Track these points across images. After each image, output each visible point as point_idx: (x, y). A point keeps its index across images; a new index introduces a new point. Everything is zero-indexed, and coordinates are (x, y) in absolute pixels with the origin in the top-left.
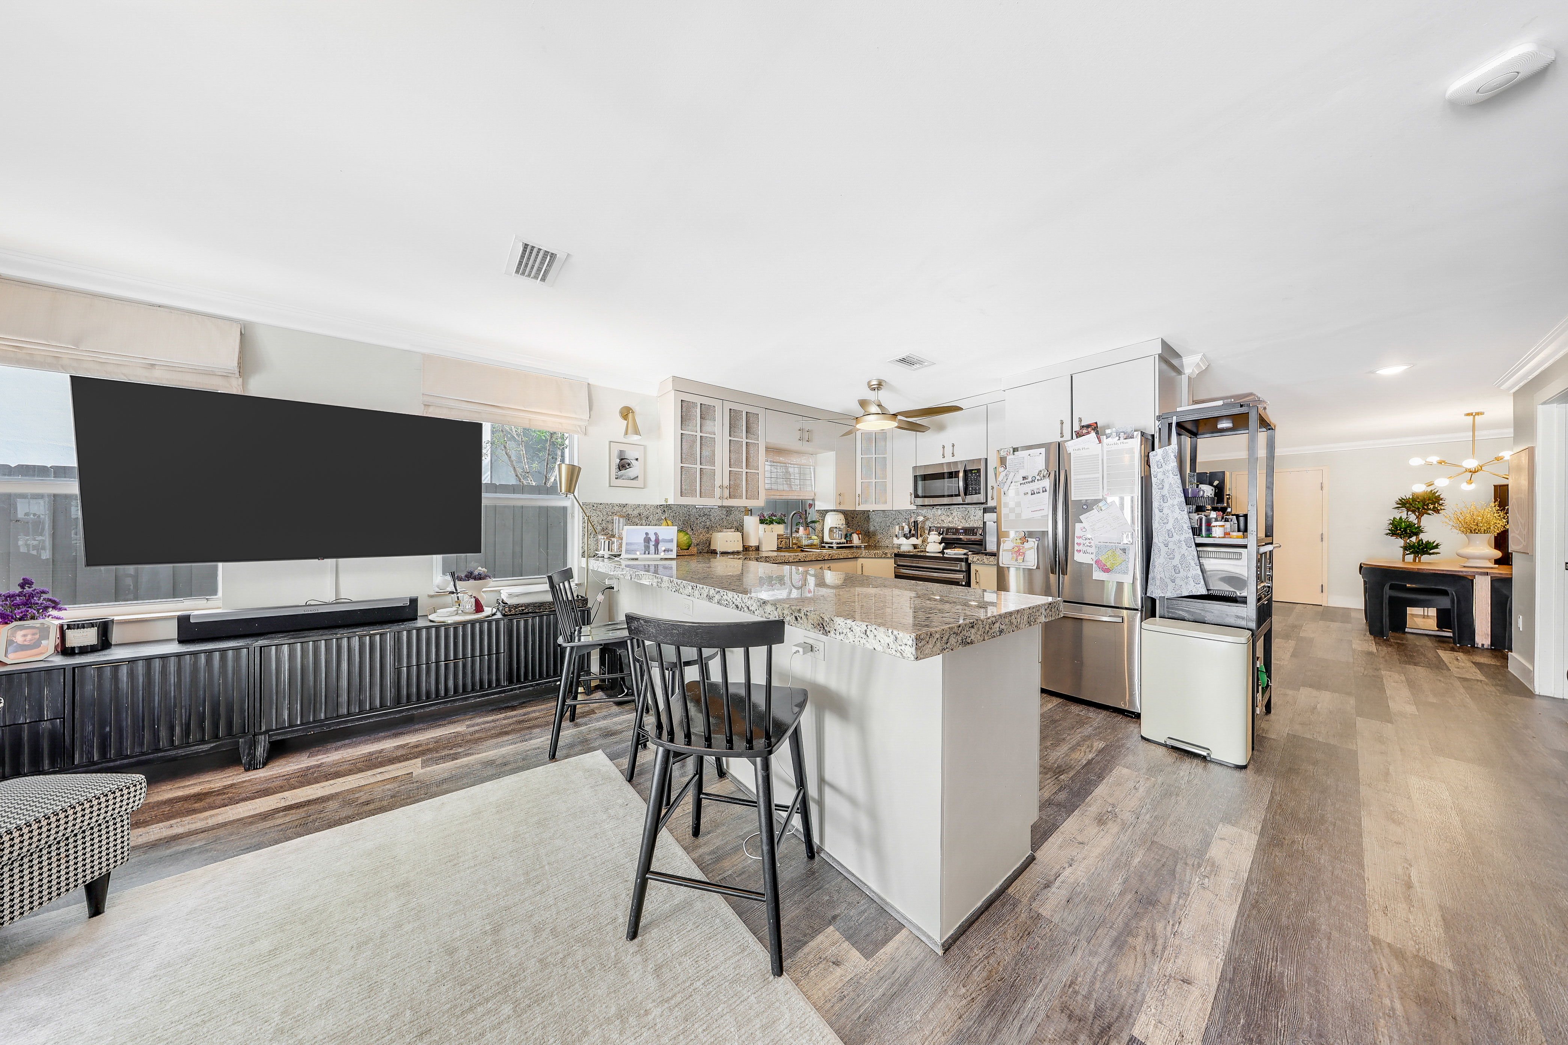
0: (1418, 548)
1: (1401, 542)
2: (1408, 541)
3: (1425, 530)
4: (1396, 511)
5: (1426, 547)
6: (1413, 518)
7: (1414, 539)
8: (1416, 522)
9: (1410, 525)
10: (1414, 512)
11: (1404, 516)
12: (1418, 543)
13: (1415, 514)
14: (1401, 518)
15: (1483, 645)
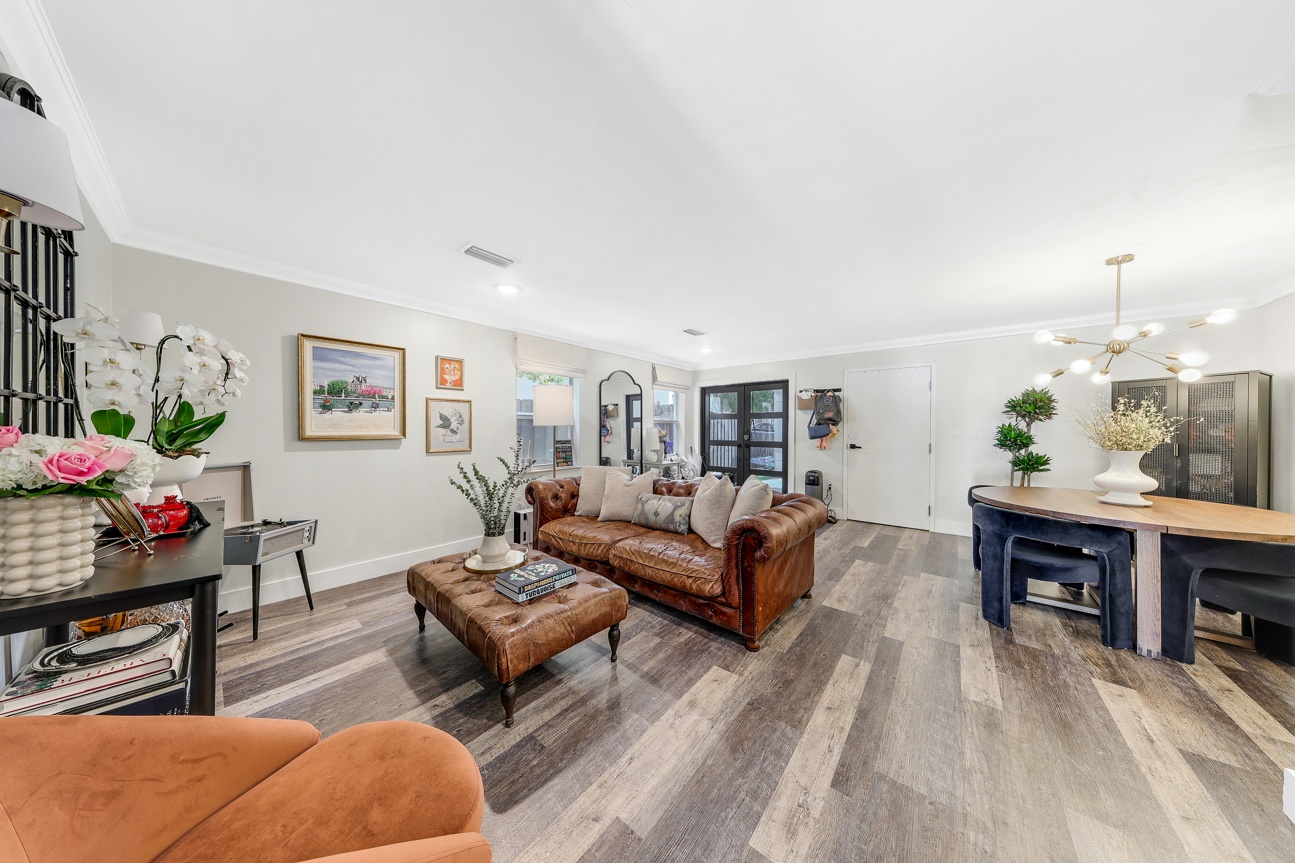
0: (1028, 464)
1: (1009, 455)
2: (1017, 454)
3: (1035, 440)
4: (1006, 416)
5: (1036, 463)
6: (1022, 425)
7: (1023, 452)
8: (1025, 430)
9: (1020, 434)
10: (1024, 417)
11: (1013, 423)
12: (1028, 456)
13: (1025, 420)
14: (1010, 425)
15: (1149, 652)
